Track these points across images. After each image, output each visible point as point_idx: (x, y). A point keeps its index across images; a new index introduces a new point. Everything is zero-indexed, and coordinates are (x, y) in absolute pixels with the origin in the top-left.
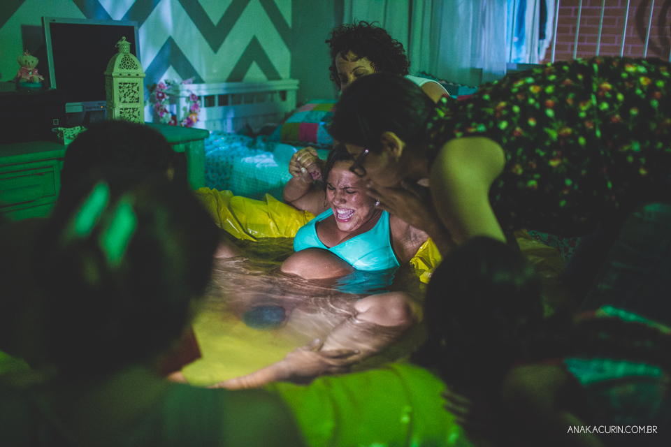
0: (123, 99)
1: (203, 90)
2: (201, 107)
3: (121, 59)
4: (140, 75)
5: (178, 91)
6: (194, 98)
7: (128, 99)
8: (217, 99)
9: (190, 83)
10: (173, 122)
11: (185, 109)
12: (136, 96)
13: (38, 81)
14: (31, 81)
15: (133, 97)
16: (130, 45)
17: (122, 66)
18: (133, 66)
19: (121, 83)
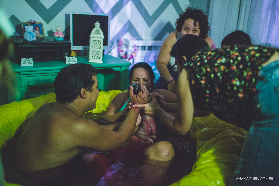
0: (94, 47)
1: (140, 43)
2: (138, 50)
3: (95, 30)
4: (102, 37)
5: (128, 43)
7: (96, 47)
8: (147, 48)
9: (134, 40)
10: (124, 56)
11: (131, 51)
12: (100, 46)
13: (61, 37)
14: (59, 37)
15: (98, 46)
16: (100, 25)
17: (95, 33)
18: (99, 33)
19: (94, 40)
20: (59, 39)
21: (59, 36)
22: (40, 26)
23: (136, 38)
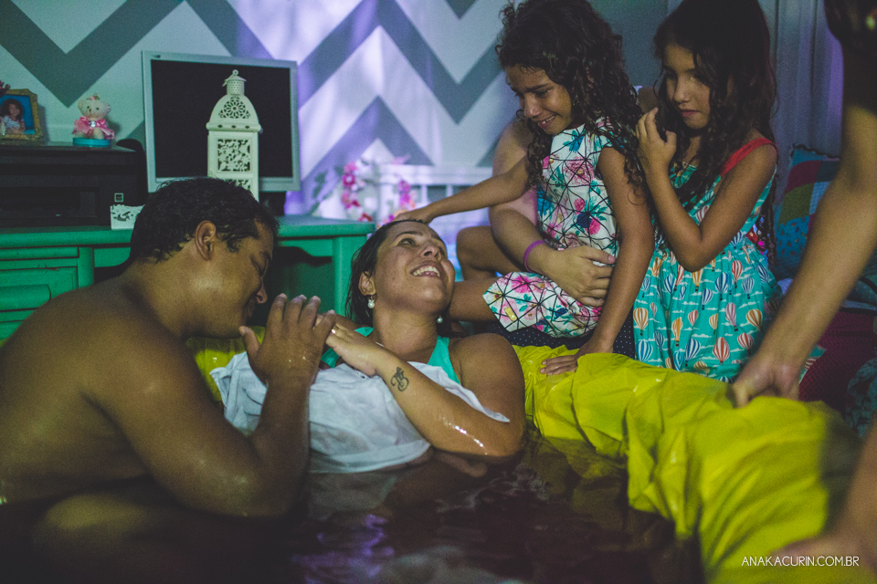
0: (223, 165)
1: (424, 176)
3: (225, 103)
4: (251, 128)
5: (378, 175)
6: (403, 188)
7: (232, 166)
9: (399, 164)
12: (245, 161)
15: (240, 162)
16: (245, 83)
17: (224, 114)
18: (243, 113)
19: (222, 141)
20: (91, 143)
21: (92, 131)
22: (24, 103)
23: (408, 157)
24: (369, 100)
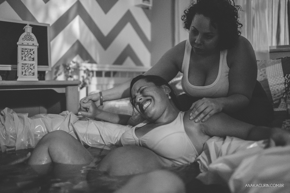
0: (24, 58)
1: (95, 68)
2: (93, 76)
3: (24, 35)
4: (35, 45)
5: (79, 67)
6: (87, 71)
7: (27, 58)
8: (103, 74)
9: (86, 63)
11: (83, 77)
12: (32, 57)
15: (30, 57)
16: (32, 29)
17: (24, 39)
18: (31, 39)
19: (23, 49)
23: (89, 61)
24: (75, 41)
